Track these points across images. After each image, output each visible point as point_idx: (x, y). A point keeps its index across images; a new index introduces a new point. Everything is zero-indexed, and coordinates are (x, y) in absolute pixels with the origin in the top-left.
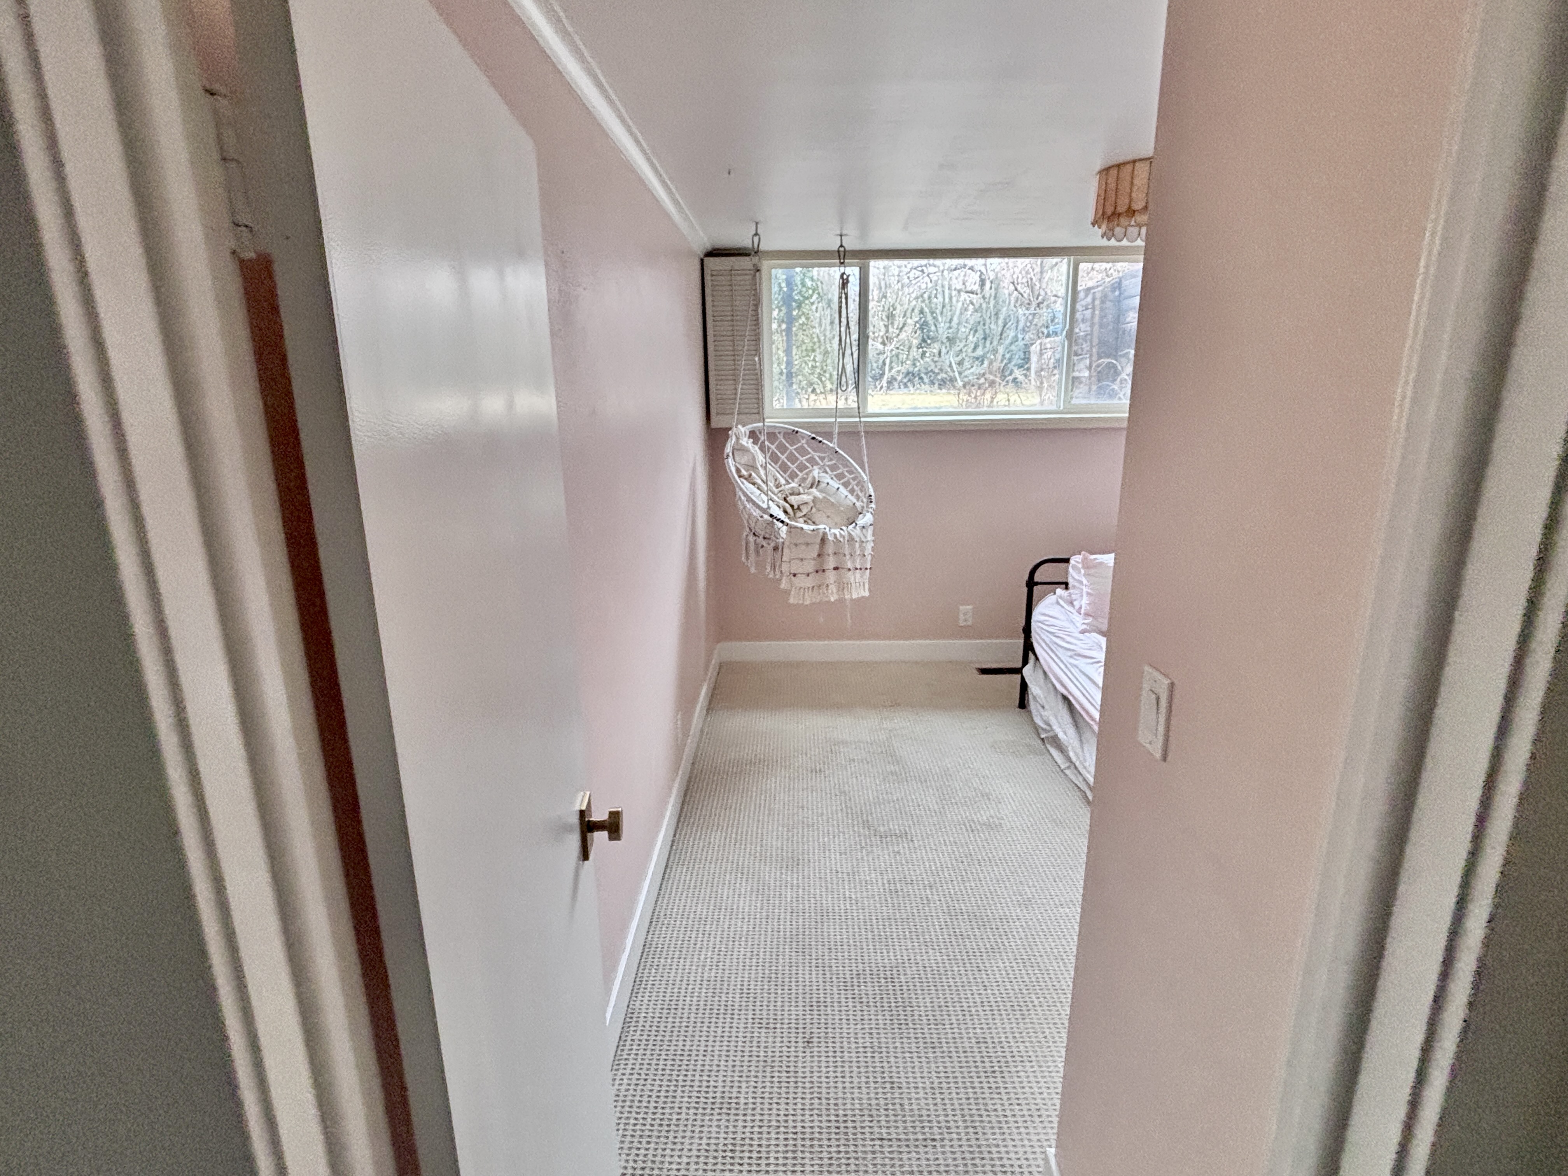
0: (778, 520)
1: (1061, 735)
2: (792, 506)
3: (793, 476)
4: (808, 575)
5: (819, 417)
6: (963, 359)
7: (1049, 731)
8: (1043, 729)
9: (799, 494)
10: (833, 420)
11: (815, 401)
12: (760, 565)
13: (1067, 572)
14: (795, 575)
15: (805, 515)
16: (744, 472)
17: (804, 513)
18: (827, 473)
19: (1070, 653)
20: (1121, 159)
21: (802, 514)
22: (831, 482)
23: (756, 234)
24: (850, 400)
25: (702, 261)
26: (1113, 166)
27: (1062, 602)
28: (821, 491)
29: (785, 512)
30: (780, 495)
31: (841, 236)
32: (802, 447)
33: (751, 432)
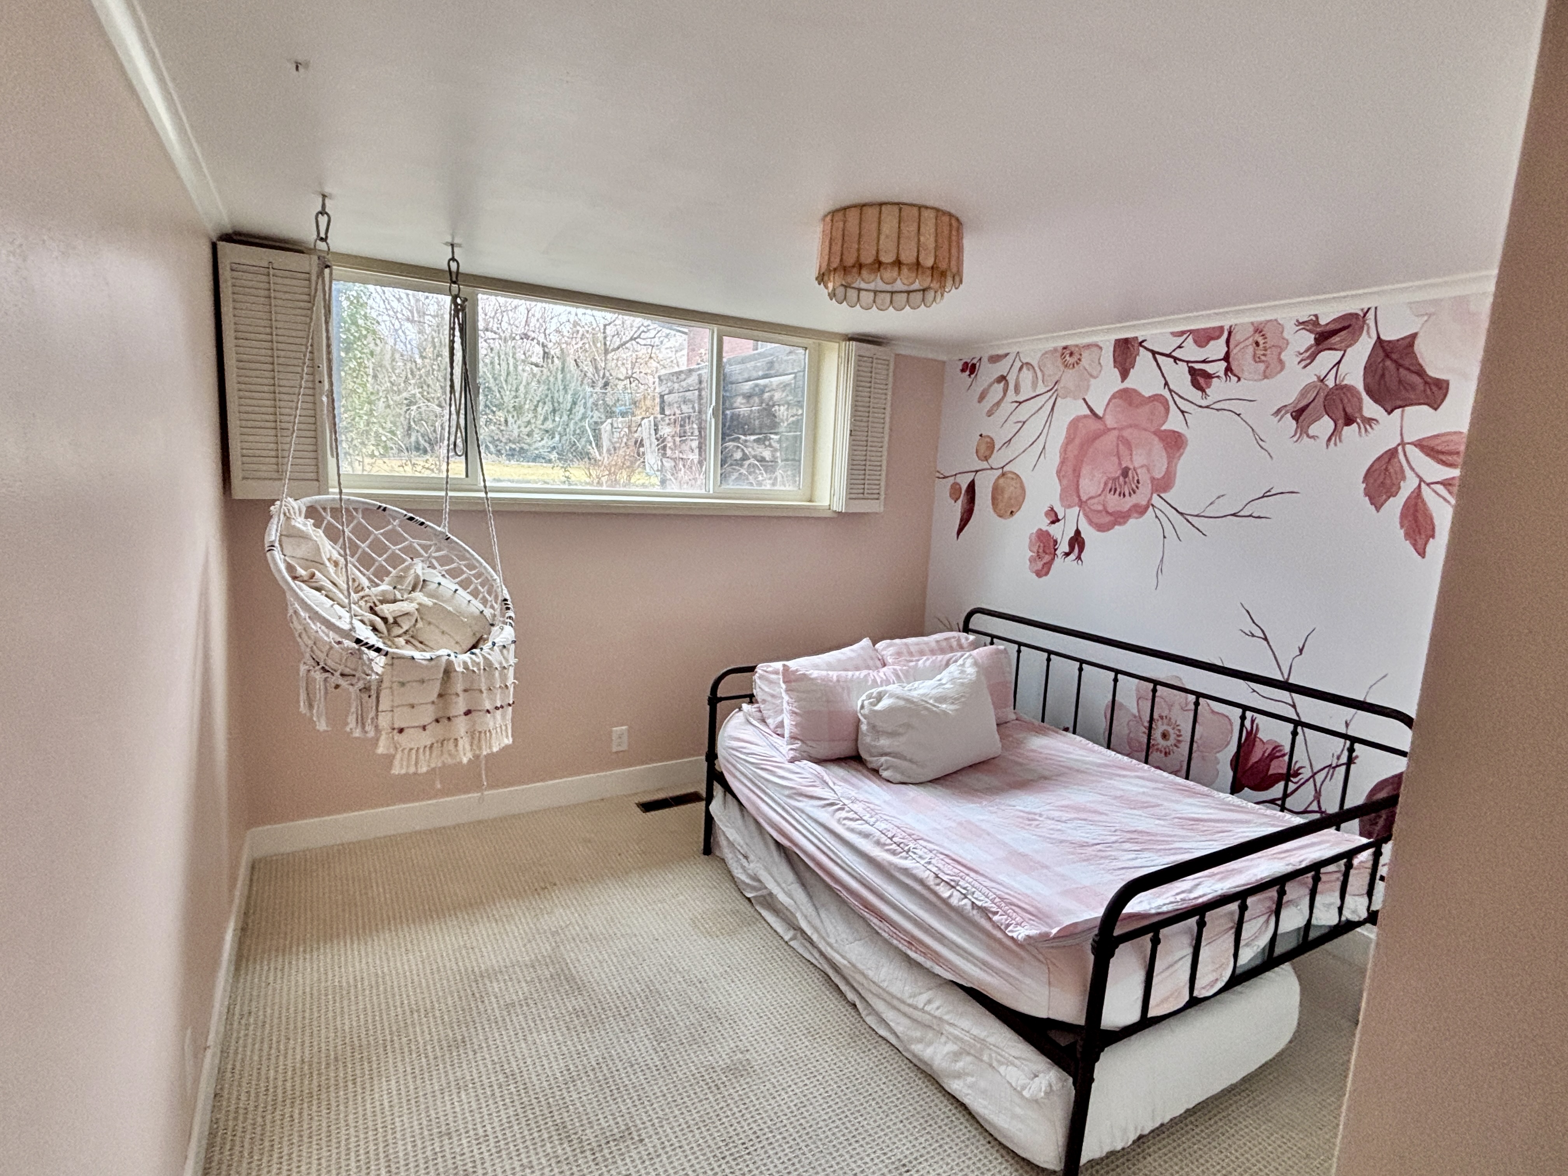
0: (369, 648)
1: (782, 897)
2: (385, 620)
3: (381, 573)
4: (424, 728)
5: (417, 489)
6: (532, 431)
7: (760, 890)
8: (747, 885)
9: (395, 601)
10: (443, 494)
11: (371, 465)
12: (337, 719)
13: (751, 682)
14: (401, 731)
15: (406, 633)
16: (301, 572)
17: (405, 628)
18: (435, 568)
19: (787, 792)
20: (867, 197)
21: (401, 631)
22: (443, 581)
23: (323, 212)
24: (458, 468)
25: (214, 247)
26: (855, 206)
27: (752, 720)
28: (430, 595)
29: (375, 629)
30: (362, 603)
31: (452, 245)
32: (393, 530)
33: (308, 508)
